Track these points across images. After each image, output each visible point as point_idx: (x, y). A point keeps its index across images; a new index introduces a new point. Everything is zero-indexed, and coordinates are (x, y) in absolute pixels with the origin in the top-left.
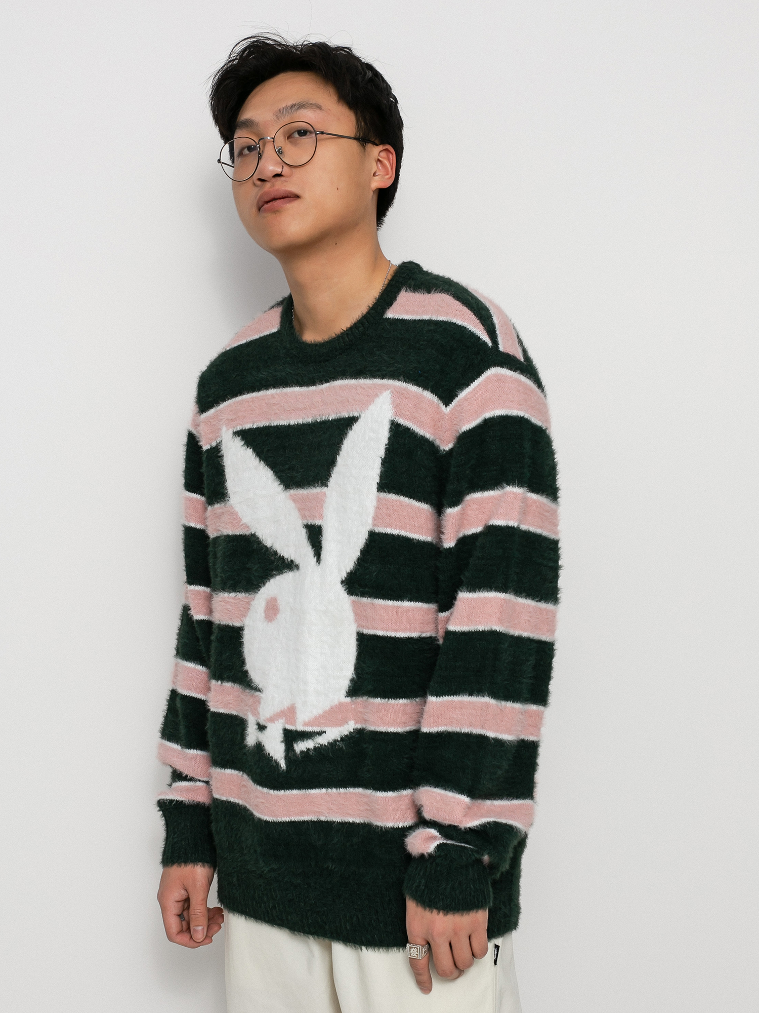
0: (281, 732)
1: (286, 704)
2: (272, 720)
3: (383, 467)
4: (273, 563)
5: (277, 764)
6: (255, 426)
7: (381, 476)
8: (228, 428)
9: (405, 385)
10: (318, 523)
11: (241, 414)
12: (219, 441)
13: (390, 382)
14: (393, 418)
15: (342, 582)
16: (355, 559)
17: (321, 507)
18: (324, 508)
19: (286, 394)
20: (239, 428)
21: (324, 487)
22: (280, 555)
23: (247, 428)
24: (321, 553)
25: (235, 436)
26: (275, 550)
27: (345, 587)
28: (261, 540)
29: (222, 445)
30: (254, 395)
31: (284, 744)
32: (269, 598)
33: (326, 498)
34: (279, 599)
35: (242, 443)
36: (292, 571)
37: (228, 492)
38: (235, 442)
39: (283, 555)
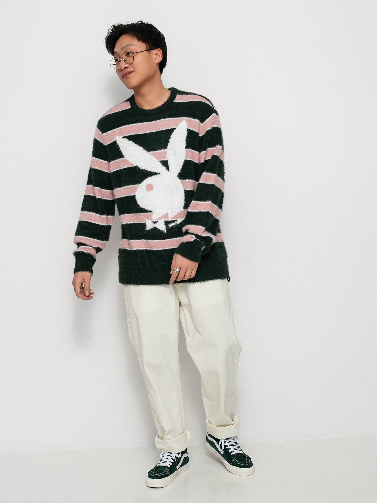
0: (164, 222)
1: (165, 213)
2: (160, 219)
3: (186, 141)
4: (147, 173)
5: (163, 232)
6: (131, 134)
7: (186, 144)
8: (119, 136)
9: (190, 119)
10: (166, 160)
11: (124, 132)
12: (114, 140)
13: (184, 118)
14: (188, 128)
15: (177, 176)
16: (181, 169)
17: (166, 155)
18: (167, 156)
19: (142, 125)
20: (124, 136)
21: (166, 149)
22: (149, 171)
23: (128, 135)
24: (169, 168)
25: (123, 138)
26: (146, 170)
27: (179, 177)
28: (140, 168)
29: (116, 141)
30: (127, 126)
31: (165, 225)
32: (147, 184)
33: (167, 152)
34: (153, 184)
35: (127, 140)
36: (156, 175)
37: (123, 155)
38: (124, 140)
39: (151, 171)
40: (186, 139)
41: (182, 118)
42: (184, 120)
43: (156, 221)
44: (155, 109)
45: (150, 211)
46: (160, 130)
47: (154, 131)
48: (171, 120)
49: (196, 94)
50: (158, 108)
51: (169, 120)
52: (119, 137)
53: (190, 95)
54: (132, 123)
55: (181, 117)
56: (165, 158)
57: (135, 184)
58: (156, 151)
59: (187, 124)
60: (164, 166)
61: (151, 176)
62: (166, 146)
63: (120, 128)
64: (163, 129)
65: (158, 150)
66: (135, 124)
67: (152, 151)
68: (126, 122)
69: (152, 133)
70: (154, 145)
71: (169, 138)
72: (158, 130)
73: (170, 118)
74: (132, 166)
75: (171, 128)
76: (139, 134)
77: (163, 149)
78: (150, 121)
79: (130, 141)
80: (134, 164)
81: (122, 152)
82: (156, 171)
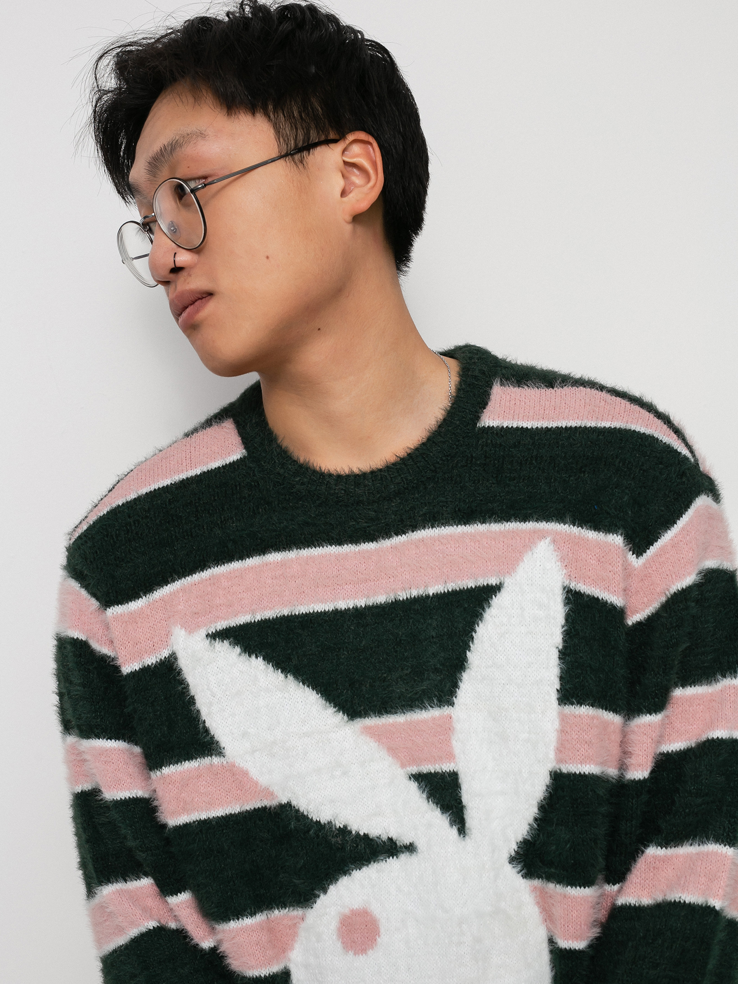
3: (563, 663)
4: (343, 848)
6: (258, 617)
7: (561, 678)
8: (191, 629)
9: (575, 530)
10: (447, 767)
11: (218, 601)
12: (165, 654)
13: (543, 526)
14: (567, 583)
15: (512, 860)
16: (531, 820)
17: (448, 741)
18: (454, 743)
19: (312, 558)
20: (221, 625)
21: (446, 707)
22: (358, 834)
23: (242, 623)
24: (465, 817)
25: (215, 639)
26: (342, 827)
27: (519, 867)
28: (305, 813)
29: (176, 659)
30: (236, 565)
32: (347, 911)
33: (456, 725)
34: (376, 909)
35: (238, 650)
36: (395, 857)
37: (217, 738)
38: (219, 650)
39: (366, 832)
40: (561, 647)
41: (530, 525)
42: (542, 535)
44: (380, 470)
46: (415, 593)
47: (381, 599)
48: (474, 538)
49: (602, 388)
50: (394, 464)
51: (464, 535)
52: (190, 632)
53: (568, 390)
54: (262, 549)
55: (525, 519)
56: (441, 758)
58: (395, 715)
59: (562, 559)
60: (437, 804)
61: (367, 865)
62: (448, 687)
63: (196, 577)
64: (431, 591)
65: (404, 713)
66: (273, 554)
67: (373, 716)
68: (230, 545)
69: (368, 608)
70: (385, 677)
71: (462, 640)
72: (404, 594)
73: (463, 526)
74: (266, 804)
75: (474, 587)
76: (297, 613)
77: (432, 707)
78: (355, 539)
79: (253, 657)
80: (275, 789)
81: (207, 725)
82: (394, 835)
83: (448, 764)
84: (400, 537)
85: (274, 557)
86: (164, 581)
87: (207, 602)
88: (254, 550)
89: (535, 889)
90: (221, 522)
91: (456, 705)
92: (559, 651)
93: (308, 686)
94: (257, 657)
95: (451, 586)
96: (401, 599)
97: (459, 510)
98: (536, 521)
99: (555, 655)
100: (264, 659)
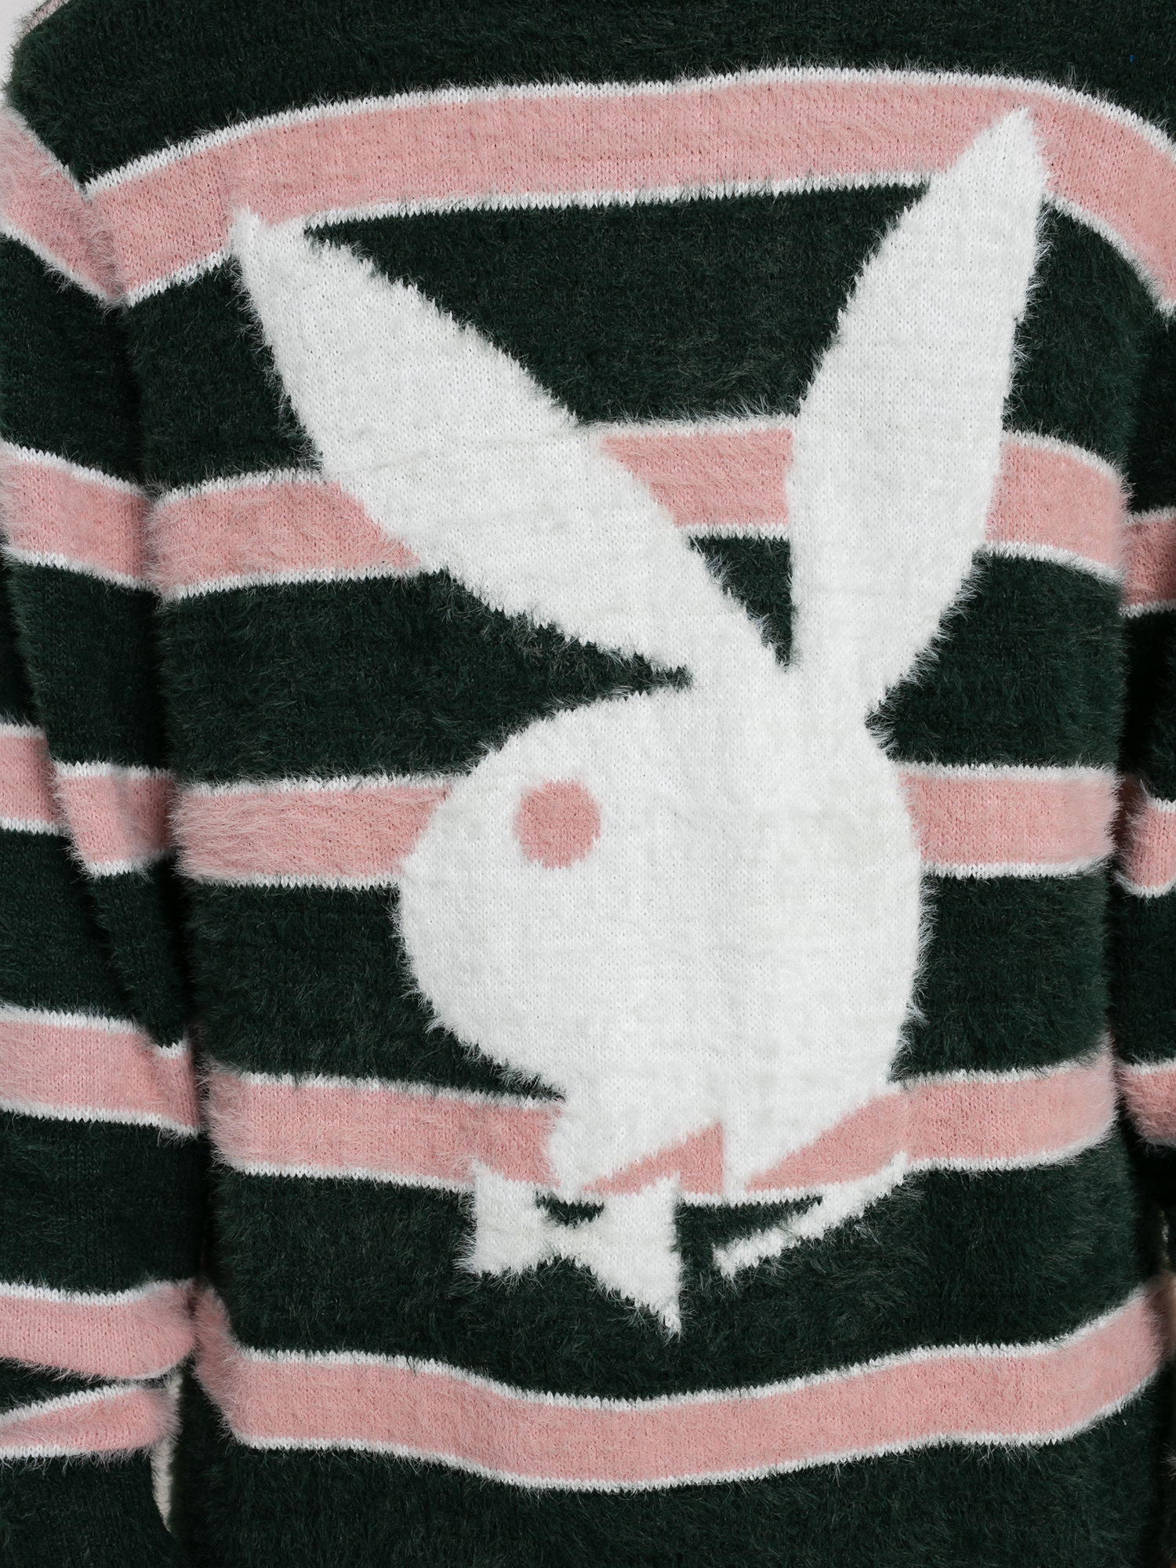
0: (669, 1217)
1: (688, 1123)
2: (630, 1180)
4: (541, 666)
5: (651, 1320)
6: (414, 209)
8: (273, 216)
9: (1081, 99)
10: (770, 530)
11: (332, 170)
12: (214, 260)
13: (1017, 84)
14: (1049, 197)
15: (872, 721)
16: (921, 645)
17: (779, 480)
18: (788, 485)
20: (336, 215)
21: (782, 415)
22: (575, 643)
23: (380, 217)
24: (793, 627)
25: (322, 240)
26: (545, 626)
27: (885, 735)
28: (476, 595)
29: (238, 271)
30: (372, 105)
31: (677, 1256)
32: (538, 785)
33: (797, 453)
34: (597, 787)
35: (368, 265)
36: (644, 693)
37: (309, 433)
38: (329, 262)
39: (592, 641)
40: (1021, 320)
41: (991, 81)
42: (1013, 102)
43: (590, 1198)
45: (532, 1088)
46: (742, 188)
47: (670, 193)
48: (874, 95)
51: (853, 87)
52: (271, 222)
54: (431, 78)
55: (982, 66)
56: (759, 512)
57: (402, 766)
58: (675, 422)
59: (1047, 151)
60: (743, 598)
61: (588, 703)
62: (791, 375)
63: (286, 119)
64: (777, 188)
65: (694, 420)
66: (452, 90)
67: (629, 419)
68: (361, 63)
69: (641, 209)
70: (661, 347)
71: (832, 288)
72: (721, 189)
73: (854, 70)
74: (391, 572)
75: (867, 187)
76: (495, 208)
77: (755, 412)
78: (625, 72)
79: (399, 284)
80: (414, 545)
81: (294, 405)
82: (646, 649)
83: (773, 525)
84: (721, 77)
85: (453, 97)
86: (219, 120)
87: (309, 167)
88: (411, 79)
89: (910, 780)
90: (343, 19)
91: (802, 415)
92: (1018, 326)
93: (505, 351)
94: (406, 285)
95: (819, 182)
96: (713, 197)
97: (848, 37)
98: (1005, 74)
99: (1008, 332)
100: (421, 289)
